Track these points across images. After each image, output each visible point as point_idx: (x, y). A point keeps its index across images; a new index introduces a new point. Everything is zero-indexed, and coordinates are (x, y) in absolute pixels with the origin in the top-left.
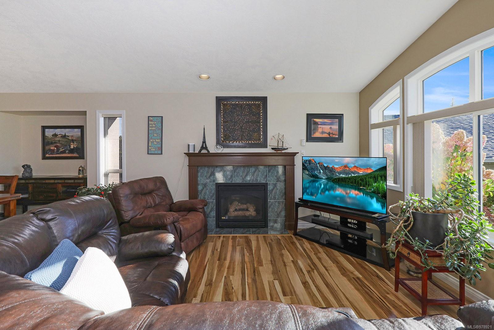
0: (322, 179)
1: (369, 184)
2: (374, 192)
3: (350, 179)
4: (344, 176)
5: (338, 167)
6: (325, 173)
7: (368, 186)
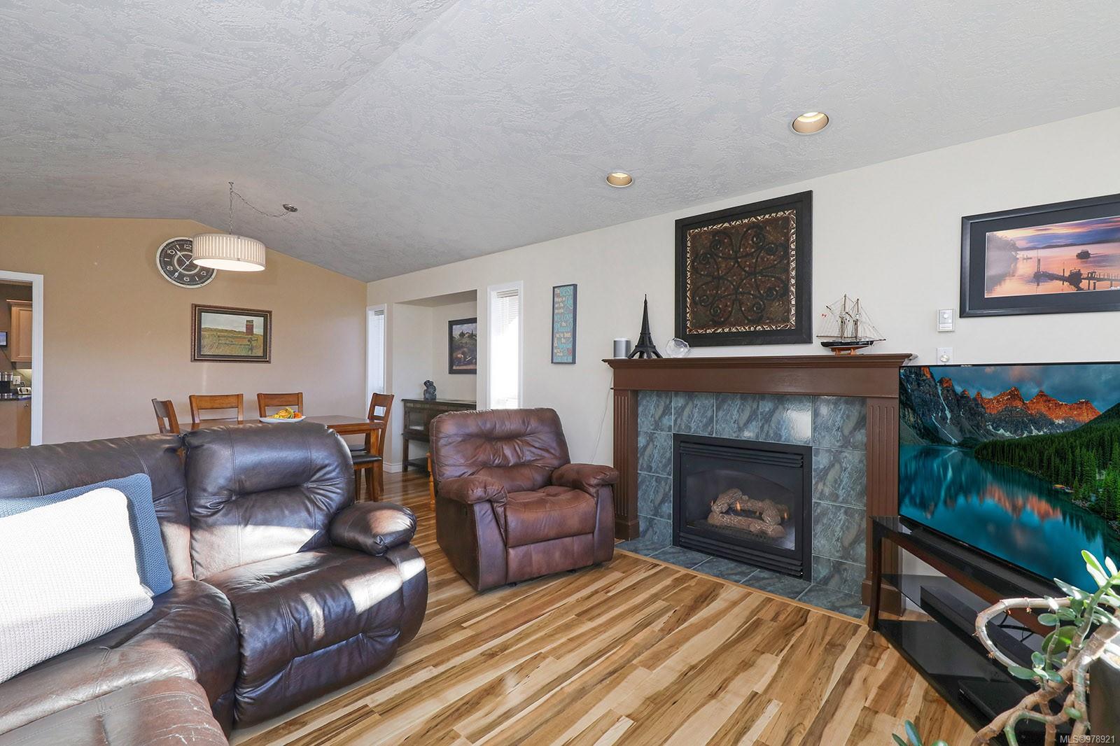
0: (950, 443)
1: (1082, 475)
2: (1096, 510)
3: (1024, 449)
4: (1007, 434)
5: (992, 397)
6: (956, 421)
7: (1080, 481)
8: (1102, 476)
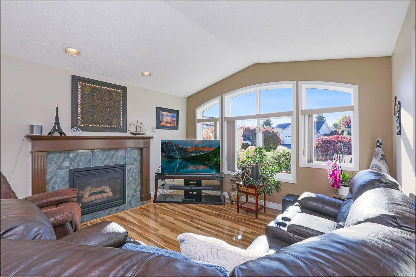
0: (178, 159)
1: (211, 160)
2: (214, 165)
3: (199, 157)
4: (194, 155)
5: (190, 148)
6: (180, 154)
8: (215, 159)
